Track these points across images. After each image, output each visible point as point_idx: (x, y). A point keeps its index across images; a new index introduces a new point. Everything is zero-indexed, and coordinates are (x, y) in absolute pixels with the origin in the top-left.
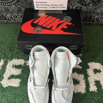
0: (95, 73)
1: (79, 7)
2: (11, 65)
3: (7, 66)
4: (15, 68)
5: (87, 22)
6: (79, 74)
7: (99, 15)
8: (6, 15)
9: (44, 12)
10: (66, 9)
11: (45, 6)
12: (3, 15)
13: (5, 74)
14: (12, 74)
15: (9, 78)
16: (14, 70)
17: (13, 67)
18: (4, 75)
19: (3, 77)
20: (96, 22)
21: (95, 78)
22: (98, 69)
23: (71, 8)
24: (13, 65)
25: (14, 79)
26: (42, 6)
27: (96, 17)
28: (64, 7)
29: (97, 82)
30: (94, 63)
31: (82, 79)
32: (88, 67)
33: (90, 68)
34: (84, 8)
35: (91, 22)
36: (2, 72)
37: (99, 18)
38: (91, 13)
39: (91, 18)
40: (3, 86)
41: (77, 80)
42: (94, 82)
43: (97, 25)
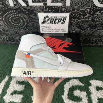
0: (98, 91)
1: (78, 31)
2: (15, 81)
3: (11, 82)
4: (19, 83)
5: (87, 44)
6: (81, 91)
7: (96, 37)
8: (15, 38)
9: (48, 34)
10: (67, 32)
11: (49, 30)
12: (12, 37)
13: (8, 89)
14: (15, 90)
15: (12, 94)
16: (17, 86)
17: (17, 83)
18: (7, 91)
19: (6, 93)
20: (95, 44)
21: (98, 95)
22: (100, 87)
23: (71, 31)
24: (17, 81)
25: (17, 95)
26: (47, 30)
27: (94, 40)
28: (66, 31)
29: (100, 100)
30: (95, 81)
31: (84, 96)
32: (90, 85)
33: (92, 85)
34: (83, 32)
35: (91, 44)
36: (6, 87)
37: (97, 41)
38: (90, 36)
39: (90, 41)
40: (5, 101)
41: (80, 97)
42: (97, 100)
43: (96, 46)
